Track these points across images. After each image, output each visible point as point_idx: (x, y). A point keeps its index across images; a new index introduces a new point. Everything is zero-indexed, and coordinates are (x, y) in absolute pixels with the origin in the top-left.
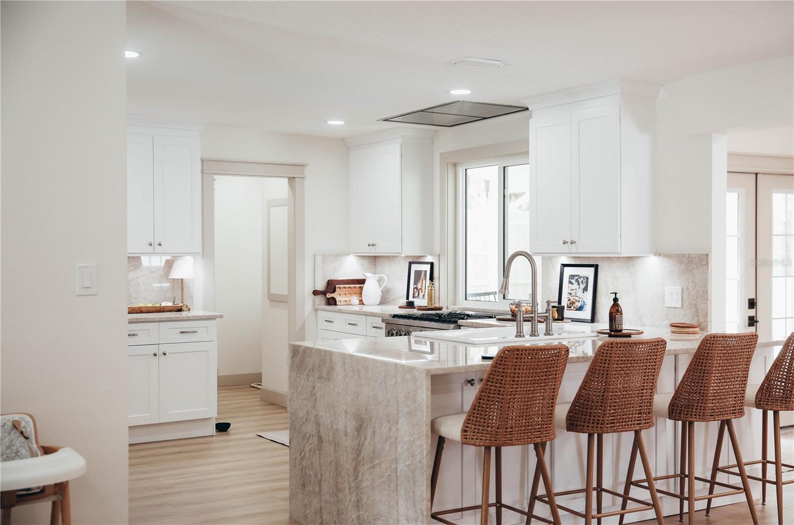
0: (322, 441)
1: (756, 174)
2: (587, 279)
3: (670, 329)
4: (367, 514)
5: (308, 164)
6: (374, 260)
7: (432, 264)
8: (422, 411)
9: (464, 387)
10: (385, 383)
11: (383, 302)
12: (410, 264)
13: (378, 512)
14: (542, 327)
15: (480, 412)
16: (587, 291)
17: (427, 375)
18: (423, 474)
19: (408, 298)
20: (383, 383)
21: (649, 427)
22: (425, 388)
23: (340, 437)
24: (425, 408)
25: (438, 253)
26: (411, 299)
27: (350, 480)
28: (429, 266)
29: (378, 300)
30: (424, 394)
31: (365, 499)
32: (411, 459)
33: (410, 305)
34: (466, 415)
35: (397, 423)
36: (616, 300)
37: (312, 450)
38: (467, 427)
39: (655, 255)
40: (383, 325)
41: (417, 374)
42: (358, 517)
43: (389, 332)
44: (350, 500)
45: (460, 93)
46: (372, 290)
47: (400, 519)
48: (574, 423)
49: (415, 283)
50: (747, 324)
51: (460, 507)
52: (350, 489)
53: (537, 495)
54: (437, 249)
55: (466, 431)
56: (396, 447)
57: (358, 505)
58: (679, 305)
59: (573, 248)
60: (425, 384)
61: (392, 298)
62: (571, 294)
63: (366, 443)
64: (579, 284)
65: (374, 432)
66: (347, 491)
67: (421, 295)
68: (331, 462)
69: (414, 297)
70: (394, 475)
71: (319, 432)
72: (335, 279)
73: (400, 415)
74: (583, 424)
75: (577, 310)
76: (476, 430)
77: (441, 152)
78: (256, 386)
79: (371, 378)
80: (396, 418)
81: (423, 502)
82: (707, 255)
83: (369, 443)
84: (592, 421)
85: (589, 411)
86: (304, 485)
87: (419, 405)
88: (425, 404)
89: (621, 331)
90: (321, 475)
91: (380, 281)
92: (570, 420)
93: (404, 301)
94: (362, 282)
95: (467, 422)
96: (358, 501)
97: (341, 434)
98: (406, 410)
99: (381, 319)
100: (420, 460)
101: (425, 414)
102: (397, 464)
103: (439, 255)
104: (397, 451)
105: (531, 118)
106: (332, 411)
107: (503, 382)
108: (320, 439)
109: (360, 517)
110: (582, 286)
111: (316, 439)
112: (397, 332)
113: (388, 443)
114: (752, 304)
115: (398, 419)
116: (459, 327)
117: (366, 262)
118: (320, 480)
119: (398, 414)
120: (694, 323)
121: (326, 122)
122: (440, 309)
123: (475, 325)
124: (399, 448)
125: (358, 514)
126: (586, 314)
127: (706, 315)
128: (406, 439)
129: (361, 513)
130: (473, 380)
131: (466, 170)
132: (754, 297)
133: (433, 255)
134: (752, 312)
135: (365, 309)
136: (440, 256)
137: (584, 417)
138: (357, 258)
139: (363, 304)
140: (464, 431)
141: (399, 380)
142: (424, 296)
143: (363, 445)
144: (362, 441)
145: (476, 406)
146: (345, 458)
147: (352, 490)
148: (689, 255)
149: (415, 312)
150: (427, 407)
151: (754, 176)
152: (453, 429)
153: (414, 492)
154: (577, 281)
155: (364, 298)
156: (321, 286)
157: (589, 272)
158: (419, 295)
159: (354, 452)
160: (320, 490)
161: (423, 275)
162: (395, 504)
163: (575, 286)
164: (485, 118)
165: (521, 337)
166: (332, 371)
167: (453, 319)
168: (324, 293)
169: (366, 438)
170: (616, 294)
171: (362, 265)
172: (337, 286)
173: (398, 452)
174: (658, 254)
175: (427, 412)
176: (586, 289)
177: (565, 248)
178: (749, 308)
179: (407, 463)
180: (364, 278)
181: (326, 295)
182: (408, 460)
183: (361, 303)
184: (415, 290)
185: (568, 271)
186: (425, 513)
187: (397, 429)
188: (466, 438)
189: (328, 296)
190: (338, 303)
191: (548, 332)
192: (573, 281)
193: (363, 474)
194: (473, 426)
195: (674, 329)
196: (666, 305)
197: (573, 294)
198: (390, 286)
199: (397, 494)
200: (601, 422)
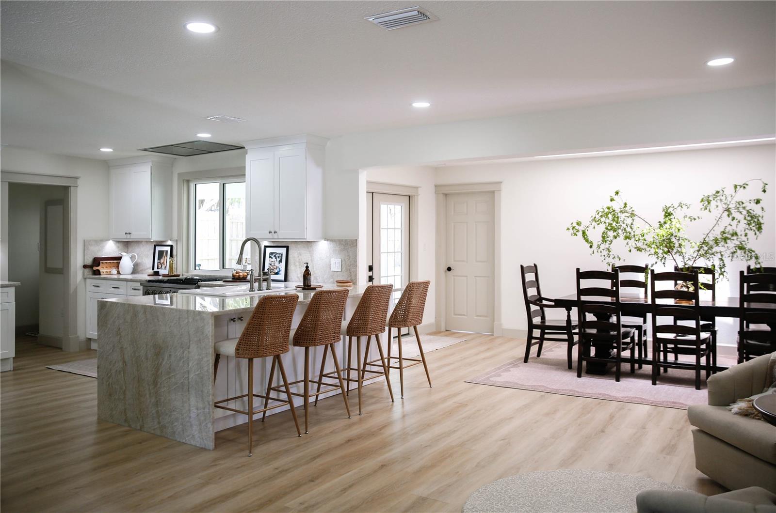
0: (126, 365)
1: (373, 193)
2: (282, 255)
3: (336, 284)
4: (165, 408)
5: (80, 177)
6: (127, 244)
7: (172, 246)
8: (209, 339)
9: (229, 323)
10: (179, 323)
11: (134, 271)
12: (155, 246)
13: (173, 407)
14: (256, 285)
15: (247, 337)
16: (281, 262)
17: (212, 316)
18: (209, 379)
19: (153, 269)
20: (177, 323)
21: (339, 341)
22: (211, 324)
23: (142, 361)
24: (210, 337)
25: (176, 239)
26: (156, 269)
27: (150, 388)
28: (170, 247)
29: (131, 271)
30: (209, 329)
31: (163, 399)
32: (199, 370)
33: (156, 274)
34: (238, 339)
35: (189, 348)
36: (307, 267)
37: (118, 371)
38: (239, 347)
39: (325, 240)
40: (141, 288)
41: (204, 315)
42: (157, 412)
43: (146, 292)
44: (150, 401)
45: (204, 136)
46: (126, 263)
47: (192, 408)
48: (297, 342)
49: (159, 259)
50: (368, 280)
51: (226, 398)
52: (150, 394)
53: (272, 387)
54: (175, 236)
55: (238, 350)
56: (188, 364)
57: (157, 404)
58: (340, 270)
59: (275, 236)
60: (211, 321)
61: (140, 269)
62: (271, 264)
63: (164, 363)
64: (276, 258)
65: (170, 355)
66: (148, 396)
67: (163, 267)
68: (134, 378)
69: (158, 268)
70: (186, 382)
71: (123, 358)
72: (99, 256)
73: (191, 342)
74: (303, 341)
75: (275, 274)
76: (245, 349)
77: (178, 172)
78: (30, 334)
79: (168, 320)
80: (188, 345)
81: (209, 396)
82: (356, 240)
83: (166, 363)
84: (309, 339)
85: (307, 333)
86: (110, 395)
87: (206, 335)
88: (211, 335)
89: (310, 286)
90: (126, 387)
91: (132, 258)
92: (295, 339)
93: (151, 272)
94: (120, 258)
95: (239, 344)
96: (157, 401)
97: (143, 358)
98: (196, 339)
99: (139, 283)
100: (207, 370)
101: (211, 340)
102: (189, 374)
103: (177, 240)
104: (188, 366)
105: (247, 154)
106: (135, 344)
107: (263, 318)
108: (124, 362)
109: (158, 412)
110: (278, 260)
111: (121, 363)
112: (152, 292)
113: (182, 362)
114: (371, 268)
115: (189, 345)
116: (199, 287)
117: (120, 245)
118: (125, 390)
119: (189, 342)
120: (349, 279)
121: (99, 149)
122: (179, 276)
123: (211, 285)
124: (190, 364)
125: (157, 409)
126: (281, 277)
127: (356, 275)
128: (196, 357)
129: (159, 409)
130: (234, 318)
131: (196, 185)
132: (371, 265)
133: (173, 240)
134: (370, 274)
135: (121, 277)
136: (178, 242)
137: (304, 337)
138: (115, 242)
139: (120, 274)
140: (237, 349)
141: (191, 320)
142: (165, 267)
143: (161, 364)
144: (160, 362)
145: (245, 334)
146: (146, 374)
147: (152, 395)
148: (346, 240)
149: (161, 278)
150: (212, 336)
151: (371, 194)
152: (229, 348)
153: (202, 391)
154: (275, 256)
155: (120, 269)
156: (89, 261)
157: (283, 251)
158: (161, 267)
159: (153, 369)
160: (124, 397)
161: (165, 253)
162: (187, 400)
163: (274, 259)
164: (212, 152)
165: (253, 291)
166: (135, 318)
167: (192, 283)
168: (91, 267)
169: (163, 360)
170: (307, 263)
171: (119, 247)
172: (101, 262)
173: (190, 366)
174: (326, 239)
175: (212, 340)
176: (281, 261)
177: (270, 236)
178: (369, 271)
179: (197, 373)
180: (120, 256)
181: (93, 268)
182: (198, 371)
183: (119, 273)
184: (159, 264)
185: (269, 250)
186: (211, 403)
187: (189, 352)
188: (239, 354)
189: (94, 269)
190: (101, 274)
191: (268, 288)
192: (272, 256)
193: (161, 384)
194: (243, 346)
195: (339, 284)
196: (332, 270)
197: (273, 265)
198: (139, 261)
199: (189, 393)
200: (314, 339)
